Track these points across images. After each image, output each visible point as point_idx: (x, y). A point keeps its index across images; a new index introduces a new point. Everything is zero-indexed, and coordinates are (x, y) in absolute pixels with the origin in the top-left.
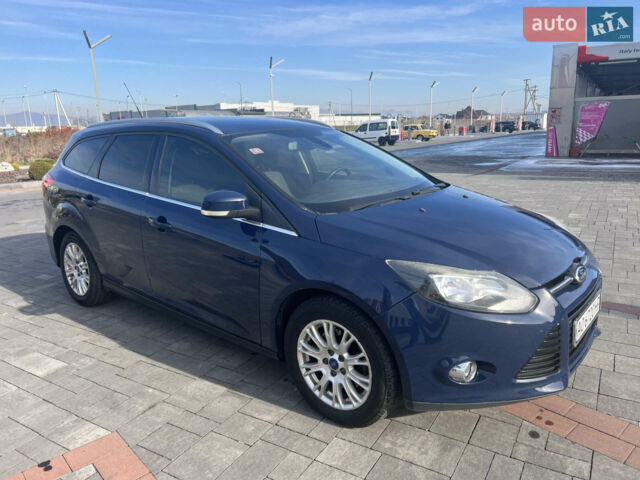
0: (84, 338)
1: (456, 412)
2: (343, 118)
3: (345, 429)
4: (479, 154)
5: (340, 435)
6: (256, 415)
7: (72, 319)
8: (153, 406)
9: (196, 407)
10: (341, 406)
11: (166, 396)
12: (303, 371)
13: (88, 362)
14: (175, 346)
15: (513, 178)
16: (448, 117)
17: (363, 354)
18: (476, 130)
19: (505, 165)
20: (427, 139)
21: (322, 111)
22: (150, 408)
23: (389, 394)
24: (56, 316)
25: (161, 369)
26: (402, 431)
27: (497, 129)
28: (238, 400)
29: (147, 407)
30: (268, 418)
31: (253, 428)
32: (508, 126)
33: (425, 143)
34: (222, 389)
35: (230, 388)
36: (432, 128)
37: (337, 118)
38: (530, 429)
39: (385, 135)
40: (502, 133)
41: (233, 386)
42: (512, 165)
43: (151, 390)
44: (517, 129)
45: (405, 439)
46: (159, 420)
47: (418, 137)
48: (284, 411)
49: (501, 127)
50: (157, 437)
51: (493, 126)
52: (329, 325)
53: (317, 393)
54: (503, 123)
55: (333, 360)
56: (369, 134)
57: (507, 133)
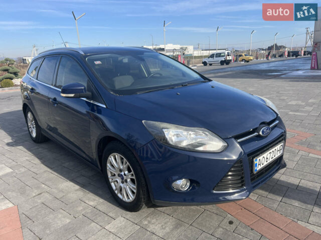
0: (27, 158)
1: (192, 207)
2: (205, 52)
3: (128, 212)
4: (273, 68)
5: (124, 215)
6: (87, 202)
7: (27, 149)
8: (40, 194)
9: (60, 195)
10: (126, 199)
11: (49, 189)
12: (110, 180)
13: (23, 170)
14: (66, 164)
15: (286, 81)
16: (263, 50)
17: (133, 172)
18: (277, 56)
19: (285, 74)
20: (248, 62)
21: (195, 49)
22: (38, 195)
23: (144, 195)
24: (21, 147)
25: (53, 175)
26: (157, 215)
27: (289, 56)
28: (82, 193)
29: (37, 194)
30: (92, 203)
31: (82, 208)
32: (295, 54)
33: (246, 63)
34: (77, 187)
35: (82, 187)
36: (251, 56)
37: (202, 52)
38: (230, 220)
39: (224, 60)
40: (291, 57)
41: (83, 186)
42: (289, 74)
43: (43, 186)
44: (301, 55)
45: (157, 220)
46: (39, 201)
47: (242, 61)
48: (101, 200)
49: (291, 54)
50: (33, 210)
51: (286, 53)
52: (118, 156)
53: (116, 192)
54: (292, 52)
55: (122, 175)
56: (215, 59)
57: (294, 57)
